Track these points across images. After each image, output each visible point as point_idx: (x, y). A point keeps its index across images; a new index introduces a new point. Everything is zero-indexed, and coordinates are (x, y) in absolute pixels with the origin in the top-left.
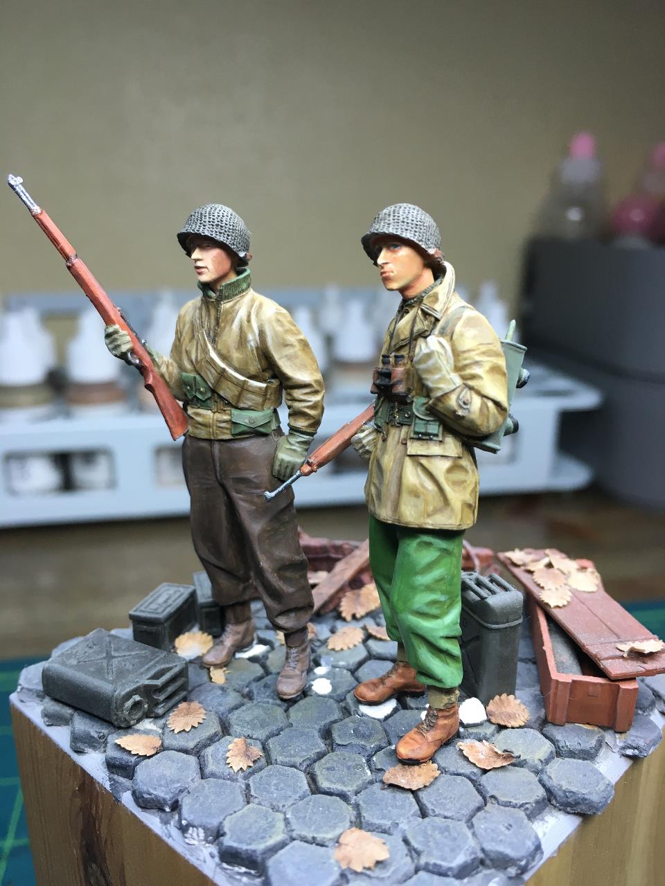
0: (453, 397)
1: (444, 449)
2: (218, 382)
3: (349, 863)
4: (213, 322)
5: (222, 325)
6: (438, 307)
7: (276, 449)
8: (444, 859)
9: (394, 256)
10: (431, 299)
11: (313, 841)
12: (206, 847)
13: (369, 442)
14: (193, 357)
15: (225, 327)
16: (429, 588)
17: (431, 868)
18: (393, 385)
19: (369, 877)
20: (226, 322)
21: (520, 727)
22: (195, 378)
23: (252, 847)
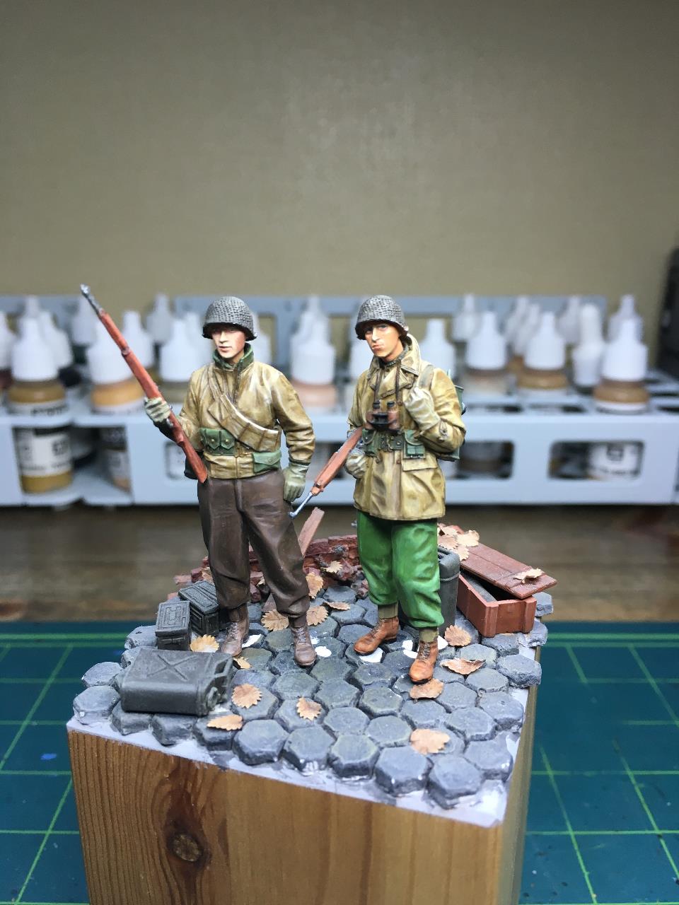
0: (437, 428)
1: (428, 463)
2: (242, 433)
3: (427, 750)
4: (231, 387)
5: (240, 389)
6: (414, 366)
7: (284, 480)
8: (481, 731)
9: (382, 333)
10: (407, 361)
11: (396, 745)
12: (322, 774)
13: (362, 466)
14: (217, 416)
15: (242, 391)
16: (424, 560)
17: (475, 738)
18: (391, 424)
19: (444, 754)
20: (243, 387)
21: (469, 644)
22: (220, 432)
23: (363, 760)
